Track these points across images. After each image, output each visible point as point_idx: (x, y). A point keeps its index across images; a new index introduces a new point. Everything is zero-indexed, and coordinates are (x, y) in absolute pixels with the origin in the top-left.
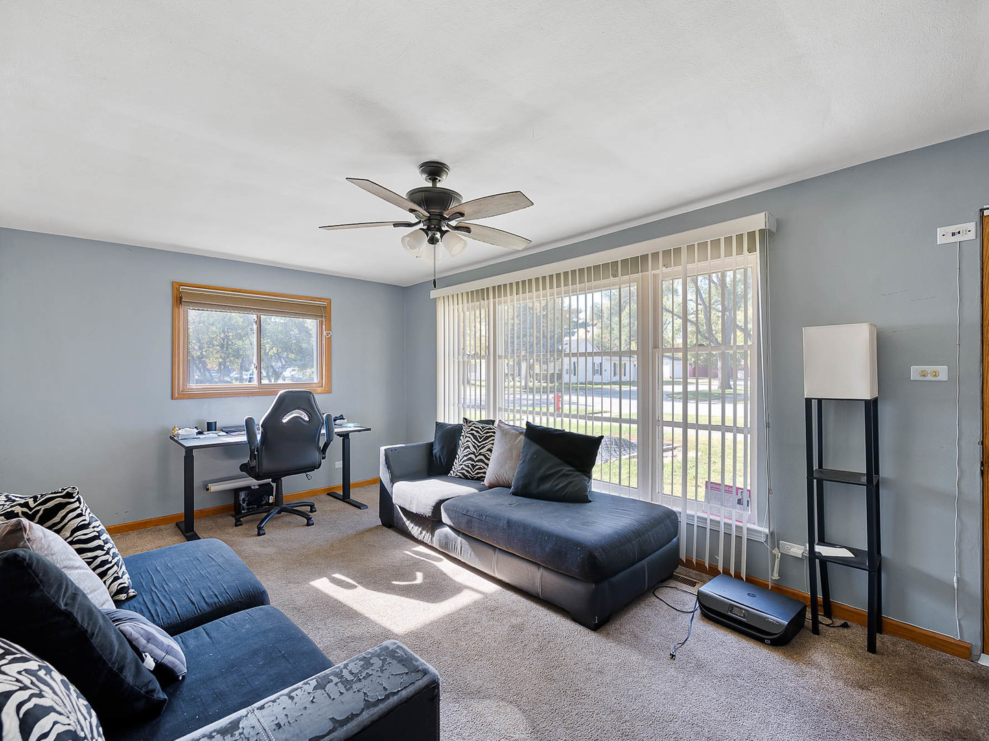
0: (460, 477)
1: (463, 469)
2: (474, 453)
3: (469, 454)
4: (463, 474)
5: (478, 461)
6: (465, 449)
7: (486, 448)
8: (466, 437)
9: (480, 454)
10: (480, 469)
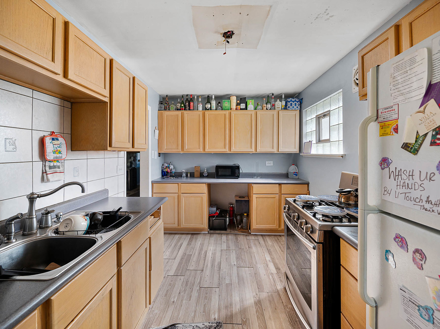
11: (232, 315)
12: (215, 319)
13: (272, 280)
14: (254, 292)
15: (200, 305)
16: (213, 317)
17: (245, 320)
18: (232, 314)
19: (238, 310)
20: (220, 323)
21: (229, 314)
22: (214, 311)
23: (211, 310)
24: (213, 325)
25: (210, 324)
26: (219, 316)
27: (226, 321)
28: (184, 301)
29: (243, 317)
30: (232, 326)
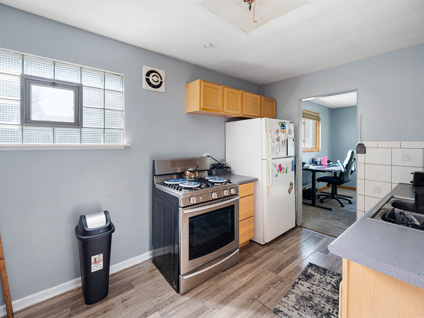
11: (258, 311)
13: (177, 309)
14: (213, 312)
17: (251, 301)
18: (256, 312)
19: (248, 311)
20: (274, 312)
21: (259, 314)
24: (281, 315)
27: (267, 311)
29: (249, 304)
30: (266, 304)
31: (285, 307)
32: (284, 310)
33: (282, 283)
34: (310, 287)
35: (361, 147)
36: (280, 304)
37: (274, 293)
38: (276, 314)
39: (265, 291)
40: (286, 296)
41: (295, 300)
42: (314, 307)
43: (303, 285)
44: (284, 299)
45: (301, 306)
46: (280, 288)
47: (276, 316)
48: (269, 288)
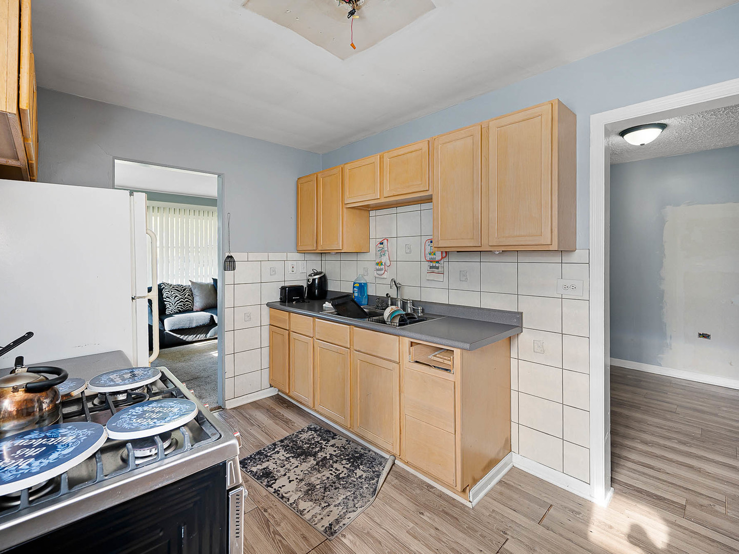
0: (177, 312)
1: (178, 308)
2: (182, 298)
3: (180, 299)
4: (179, 310)
5: (186, 301)
6: (175, 297)
7: (187, 295)
8: (172, 291)
9: (185, 298)
10: (188, 305)
12: (344, 536)
15: (386, 537)
16: (349, 536)
20: (332, 534)
22: (357, 545)
23: (364, 544)
24: (338, 526)
25: (341, 524)
26: (344, 545)
27: (327, 546)
28: (412, 525)
30: (311, 545)
31: (322, 518)
32: (329, 522)
33: (269, 511)
34: (289, 479)
35: (230, 261)
36: (316, 524)
37: (290, 528)
38: (335, 532)
39: (283, 540)
40: (301, 512)
41: (311, 503)
42: (327, 486)
43: (283, 486)
44: (308, 516)
45: (323, 499)
46: (281, 516)
47: (337, 533)
48: (276, 533)
